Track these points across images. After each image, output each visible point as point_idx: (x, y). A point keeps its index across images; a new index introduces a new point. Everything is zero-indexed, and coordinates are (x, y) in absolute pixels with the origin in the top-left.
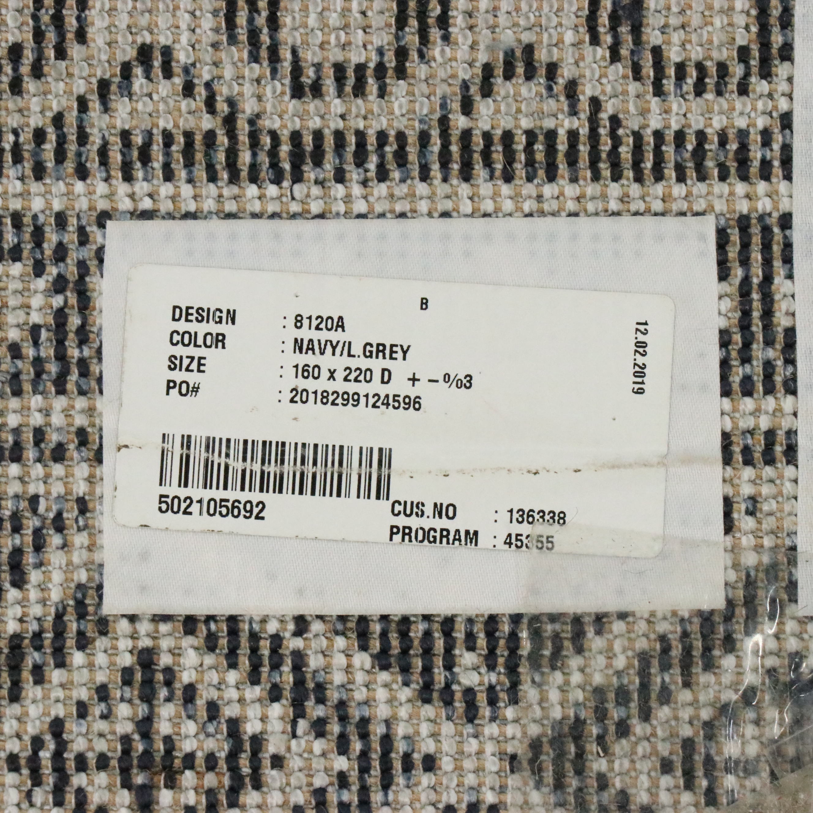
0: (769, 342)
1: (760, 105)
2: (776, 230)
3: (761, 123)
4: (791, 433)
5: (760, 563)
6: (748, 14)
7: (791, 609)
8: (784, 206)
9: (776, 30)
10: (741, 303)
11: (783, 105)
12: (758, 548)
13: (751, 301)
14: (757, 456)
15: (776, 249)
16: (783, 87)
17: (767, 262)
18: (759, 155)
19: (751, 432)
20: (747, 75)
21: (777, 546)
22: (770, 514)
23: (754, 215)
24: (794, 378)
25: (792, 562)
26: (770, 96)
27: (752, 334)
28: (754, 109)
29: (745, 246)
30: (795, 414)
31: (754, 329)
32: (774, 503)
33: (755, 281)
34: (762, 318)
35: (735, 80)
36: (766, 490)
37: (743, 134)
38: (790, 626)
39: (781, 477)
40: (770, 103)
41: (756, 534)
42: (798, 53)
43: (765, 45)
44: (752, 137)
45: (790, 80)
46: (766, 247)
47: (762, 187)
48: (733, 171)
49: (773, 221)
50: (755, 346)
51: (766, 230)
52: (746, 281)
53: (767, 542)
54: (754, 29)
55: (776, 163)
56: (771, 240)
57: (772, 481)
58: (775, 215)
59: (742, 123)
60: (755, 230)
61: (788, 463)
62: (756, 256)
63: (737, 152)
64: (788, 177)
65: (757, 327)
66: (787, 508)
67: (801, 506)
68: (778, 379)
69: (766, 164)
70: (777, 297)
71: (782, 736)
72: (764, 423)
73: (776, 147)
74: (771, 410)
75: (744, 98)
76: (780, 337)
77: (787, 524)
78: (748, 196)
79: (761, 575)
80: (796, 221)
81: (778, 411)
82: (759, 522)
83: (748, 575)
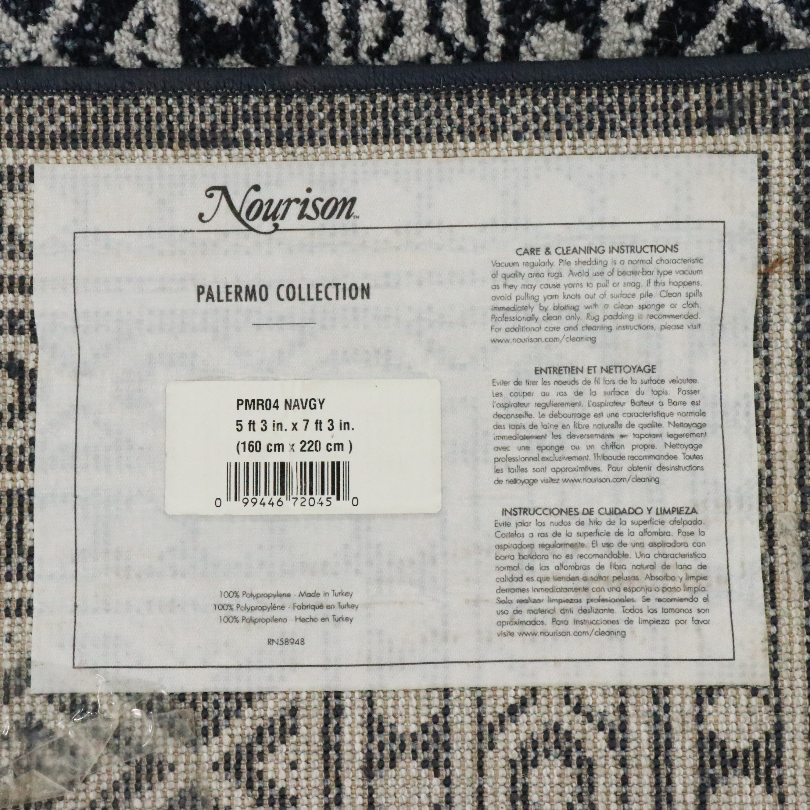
0: (21, 554)
1: (19, 433)
2: (26, 497)
3: (19, 442)
4: (30, 600)
5: (12, 667)
6: (13, 387)
7: (27, 691)
8: (30, 484)
9: (28, 395)
10: (7, 534)
11: (31, 433)
12: (11, 659)
13: (12, 533)
14: (13, 612)
15: (26, 506)
16: (31, 424)
17: (21, 513)
18: (18, 459)
19: (10, 600)
20: (12, 418)
21: (21, 658)
22: (18, 642)
23: (15, 489)
24: (33, 572)
25: (29, 666)
26: (24, 428)
27: (12, 550)
28: (16, 435)
29: (10, 505)
30: (32, 591)
31: (13, 547)
32: (20, 636)
33: (15, 523)
34: (17, 542)
35: (7, 421)
36: (16, 629)
37: (10, 448)
38: (27, 699)
39: (25, 623)
40: (24, 432)
41: (11, 652)
42: (38, 407)
43: (22, 403)
44: (15, 450)
45: (34, 421)
46: (21, 505)
47: (19, 475)
48: (4, 467)
49: (25, 492)
50: (13, 556)
51: (21, 497)
52: (10, 523)
53: (16, 656)
54: (16, 395)
55: (27, 463)
56: (23, 502)
57: (20, 625)
58: (26, 489)
59: (9, 442)
60: (16, 497)
61: (29, 615)
62: (15, 510)
63: (6, 457)
64: (32, 470)
65: (14, 546)
66: (27, 639)
67: (34, 637)
68: (25, 573)
69: (22, 463)
70: (25, 531)
71: (21, 755)
72: (17, 596)
73: (27, 454)
74: (20, 589)
75: (11, 430)
76: (26, 552)
77: (26, 647)
78: (12, 480)
79: (13, 673)
80: (36, 492)
81: (24, 589)
82: (12, 646)
83: (6, 673)
